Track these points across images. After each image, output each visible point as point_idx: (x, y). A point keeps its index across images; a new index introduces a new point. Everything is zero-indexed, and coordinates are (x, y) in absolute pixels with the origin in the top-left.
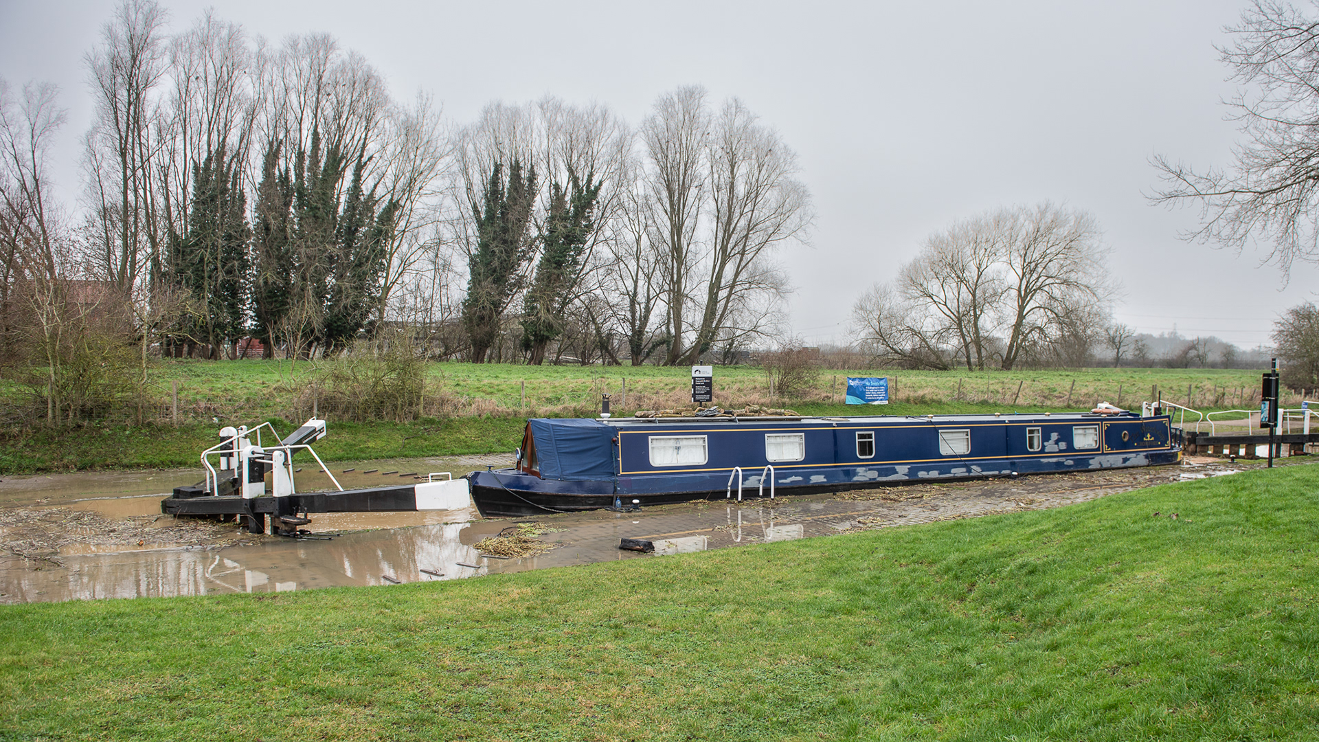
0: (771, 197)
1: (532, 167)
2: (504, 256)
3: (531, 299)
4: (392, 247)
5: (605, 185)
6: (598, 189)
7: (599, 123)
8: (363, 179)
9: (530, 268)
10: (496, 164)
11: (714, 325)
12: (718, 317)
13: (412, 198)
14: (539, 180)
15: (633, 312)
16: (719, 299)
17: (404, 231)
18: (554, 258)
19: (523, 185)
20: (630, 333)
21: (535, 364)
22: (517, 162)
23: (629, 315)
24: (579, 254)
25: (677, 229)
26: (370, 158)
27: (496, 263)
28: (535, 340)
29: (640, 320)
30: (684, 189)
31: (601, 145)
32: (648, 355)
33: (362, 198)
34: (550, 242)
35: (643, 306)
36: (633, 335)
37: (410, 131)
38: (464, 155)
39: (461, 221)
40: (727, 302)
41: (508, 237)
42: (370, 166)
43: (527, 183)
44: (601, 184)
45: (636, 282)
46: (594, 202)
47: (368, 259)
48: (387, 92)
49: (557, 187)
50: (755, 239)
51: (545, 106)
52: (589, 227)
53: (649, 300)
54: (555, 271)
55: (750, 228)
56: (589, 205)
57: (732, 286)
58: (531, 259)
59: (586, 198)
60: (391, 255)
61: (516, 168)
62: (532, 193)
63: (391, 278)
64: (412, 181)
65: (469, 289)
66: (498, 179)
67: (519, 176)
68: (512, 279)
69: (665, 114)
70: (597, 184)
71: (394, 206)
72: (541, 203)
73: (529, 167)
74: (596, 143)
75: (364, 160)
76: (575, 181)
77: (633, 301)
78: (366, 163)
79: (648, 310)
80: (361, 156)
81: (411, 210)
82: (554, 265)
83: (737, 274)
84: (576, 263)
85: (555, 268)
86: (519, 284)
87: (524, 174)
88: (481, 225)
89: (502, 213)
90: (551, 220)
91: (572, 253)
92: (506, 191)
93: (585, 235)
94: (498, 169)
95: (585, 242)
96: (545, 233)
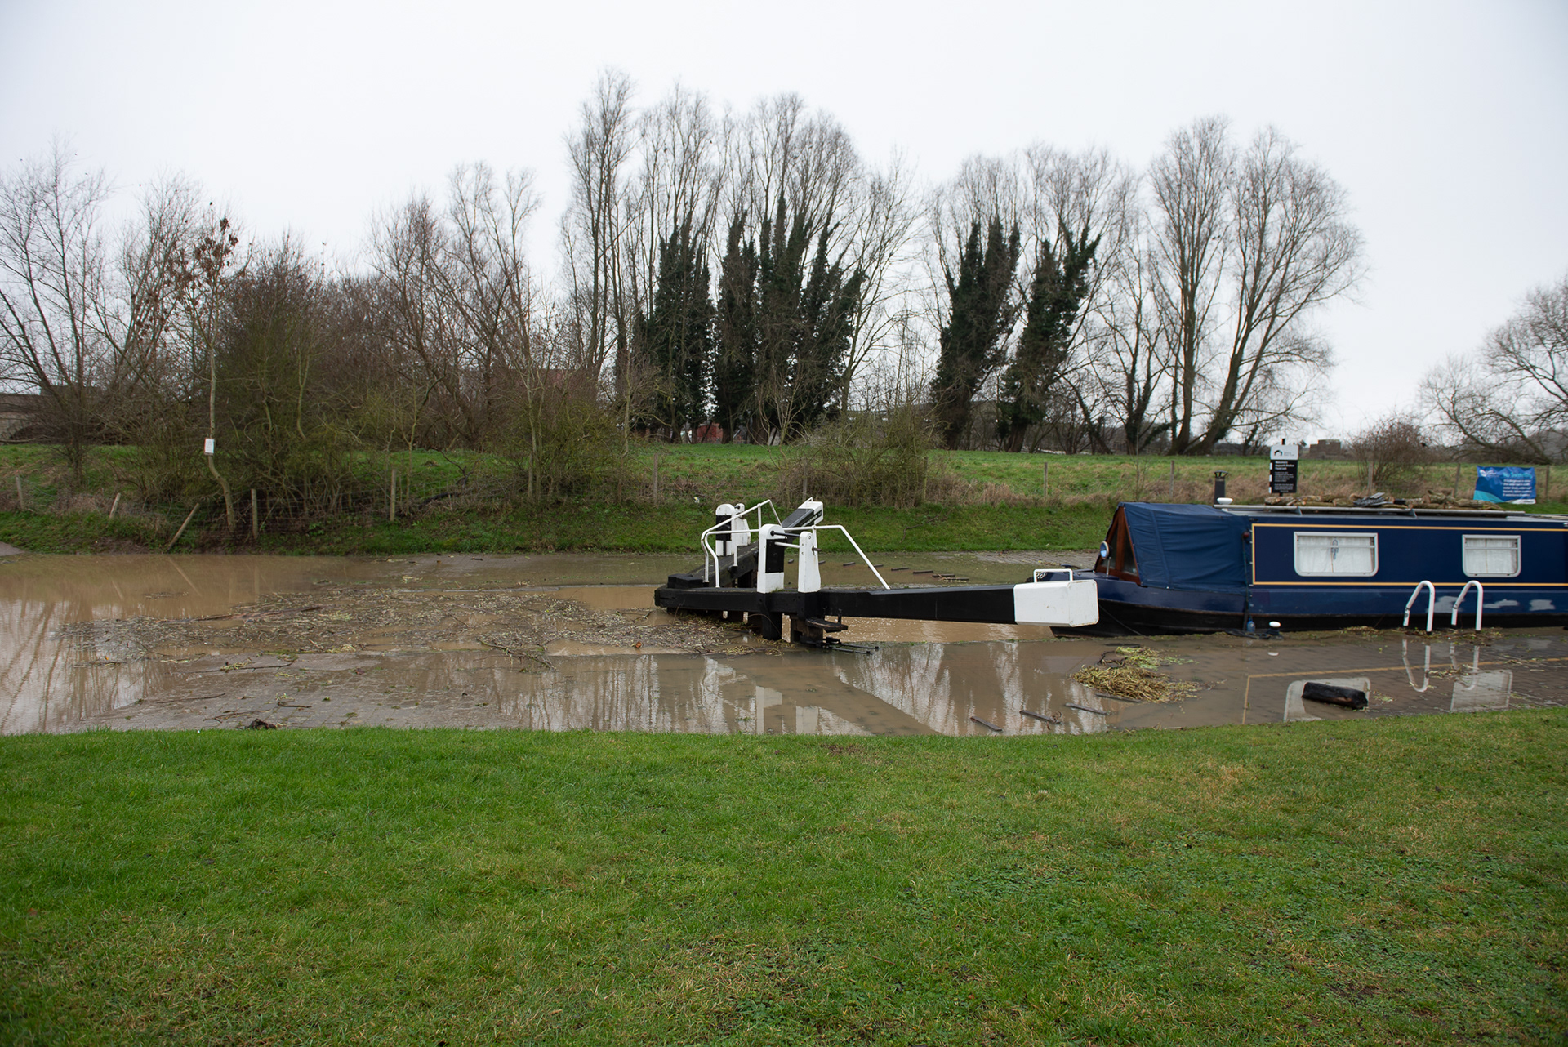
0: (1311, 244)
1: (1016, 224)
2: (983, 328)
3: (1010, 377)
4: (859, 321)
5: (1103, 240)
6: (1095, 244)
7: (1099, 167)
8: (828, 248)
9: (1011, 342)
10: (973, 224)
11: (1233, 407)
12: (1238, 397)
13: (882, 265)
14: (1023, 240)
15: (1130, 391)
16: (1240, 374)
17: (872, 304)
18: (1040, 328)
19: (1005, 246)
20: (1126, 417)
21: (1013, 451)
22: (997, 219)
23: (1125, 395)
24: (1070, 323)
25: (1189, 295)
26: (836, 226)
27: (973, 334)
28: (1013, 424)
29: (1139, 400)
30: (1198, 245)
31: (1100, 192)
32: (1147, 442)
33: (827, 269)
34: (1034, 311)
35: (1142, 385)
36: (1129, 420)
37: (878, 192)
38: (938, 213)
39: (932, 291)
40: (1252, 377)
41: (987, 305)
42: (836, 234)
43: (1008, 243)
44: (1099, 238)
45: (1135, 356)
46: (1090, 261)
47: (833, 334)
48: (855, 152)
49: (1046, 245)
50: (1285, 305)
51: (1033, 154)
52: (1083, 291)
53: (1149, 377)
54: (1042, 343)
55: (1282, 289)
56: (1085, 266)
57: (1258, 358)
58: (1010, 332)
59: (1081, 256)
60: (858, 330)
61: (996, 228)
62: (1015, 254)
63: (856, 357)
64: (882, 248)
65: (939, 367)
66: (977, 240)
67: (1000, 236)
68: (989, 354)
69: (1178, 151)
70: (1094, 239)
71: (859, 277)
72: (1026, 263)
73: (1013, 223)
74: (1095, 191)
75: (830, 227)
76: (1068, 236)
77: (1131, 378)
78: (832, 231)
79: (1148, 390)
80: (828, 223)
81: (880, 279)
82: (1041, 337)
83: (1265, 342)
84: (1067, 334)
85: (1042, 340)
86: (999, 358)
87: (1007, 234)
88: (954, 294)
89: (980, 280)
90: (1038, 284)
91: (1061, 322)
92: (984, 254)
93: (1078, 301)
94: (976, 228)
95: (1078, 308)
96: (1030, 300)
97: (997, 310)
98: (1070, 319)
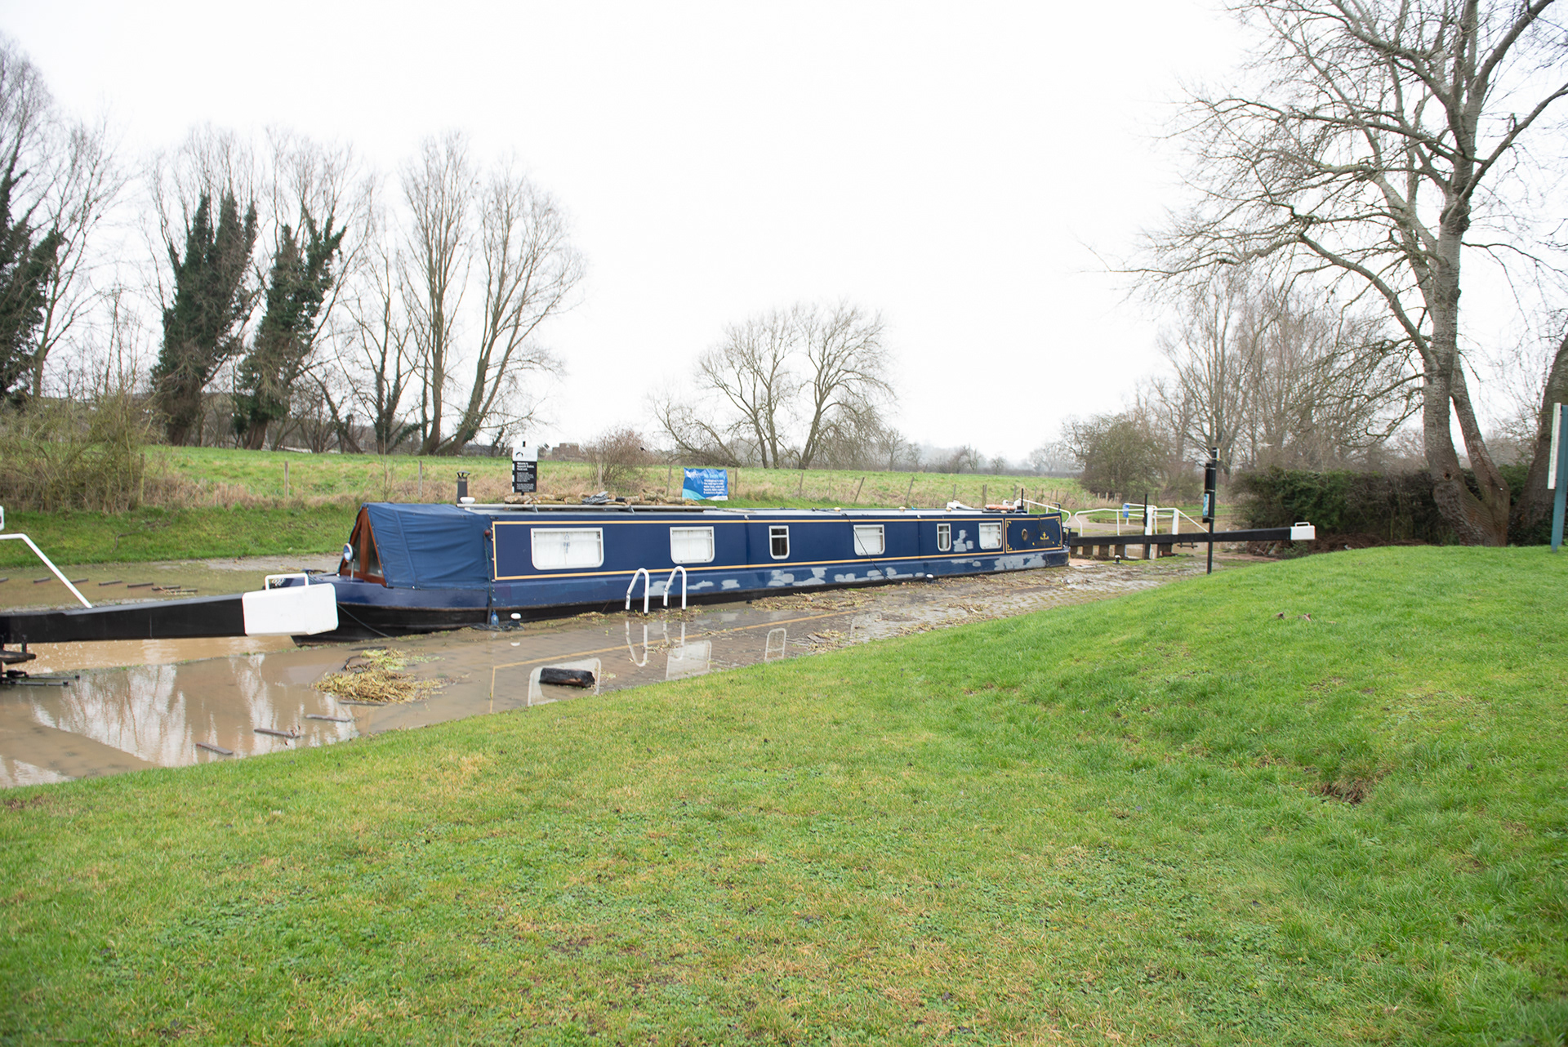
0: (549, 262)
1: (253, 203)
2: (214, 311)
3: (250, 366)
4: (55, 291)
5: (348, 231)
6: (339, 236)
7: (344, 156)
8: (12, 199)
9: (248, 329)
10: (202, 196)
11: (480, 410)
12: (485, 400)
13: (86, 229)
14: (260, 220)
15: (380, 390)
16: (486, 379)
17: (73, 272)
18: (281, 317)
19: (239, 225)
20: (376, 415)
21: (252, 448)
22: (231, 195)
23: (374, 394)
24: (314, 315)
25: (437, 296)
26: (24, 174)
27: (203, 318)
28: (253, 420)
29: (388, 399)
30: (445, 249)
31: (345, 182)
32: (398, 442)
33: (10, 226)
34: (274, 299)
35: (392, 384)
36: (379, 419)
37: (80, 141)
38: (157, 178)
39: (152, 266)
40: (498, 382)
41: (220, 287)
42: (23, 184)
43: (243, 223)
44: (344, 229)
45: (384, 354)
46: (335, 252)
47: (20, 304)
48: (50, 90)
49: (287, 230)
50: (527, 316)
51: (272, 130)
52: (328, 282)
53: (399, 377)
54: (284, 335)
55: (524, 300)
56: (329, 255)
57: (503, 365)
58: (247, 319)
59: (325, 247)
60: (54, 301)
61: (229, 206)
62: (251, 236)
63: (52, 334)
64: (86, 210)
65: (161, 352)
66: (206, 214)
67: (234, 214)
68: (222, 342)
69: (426, 154)
70: (340, 231)
71: (55, 239)
72: (264, 250)
73: (249, 202)
74: (340, 180)
75: (14, 175)
76: (312, 225)
77: (380, 377)
78: (17, 180)
79: (398, 389)
80: (11, 169)
81: (84, 244)
82: (282, 327)
83: (509, 350)
84: (311, 326)
85: (283, 330)
86: (234, 347)
87: (242, 212)
88: (180, 272)
89: (210, 258)
90: (278, 270)
91: (305, 313)
92: (215, 230)
93: (322, 292)
94: (205, 202)
95: (322, 300)
96: (269, 286)
97: (232, 293)
98: (315, 311)
